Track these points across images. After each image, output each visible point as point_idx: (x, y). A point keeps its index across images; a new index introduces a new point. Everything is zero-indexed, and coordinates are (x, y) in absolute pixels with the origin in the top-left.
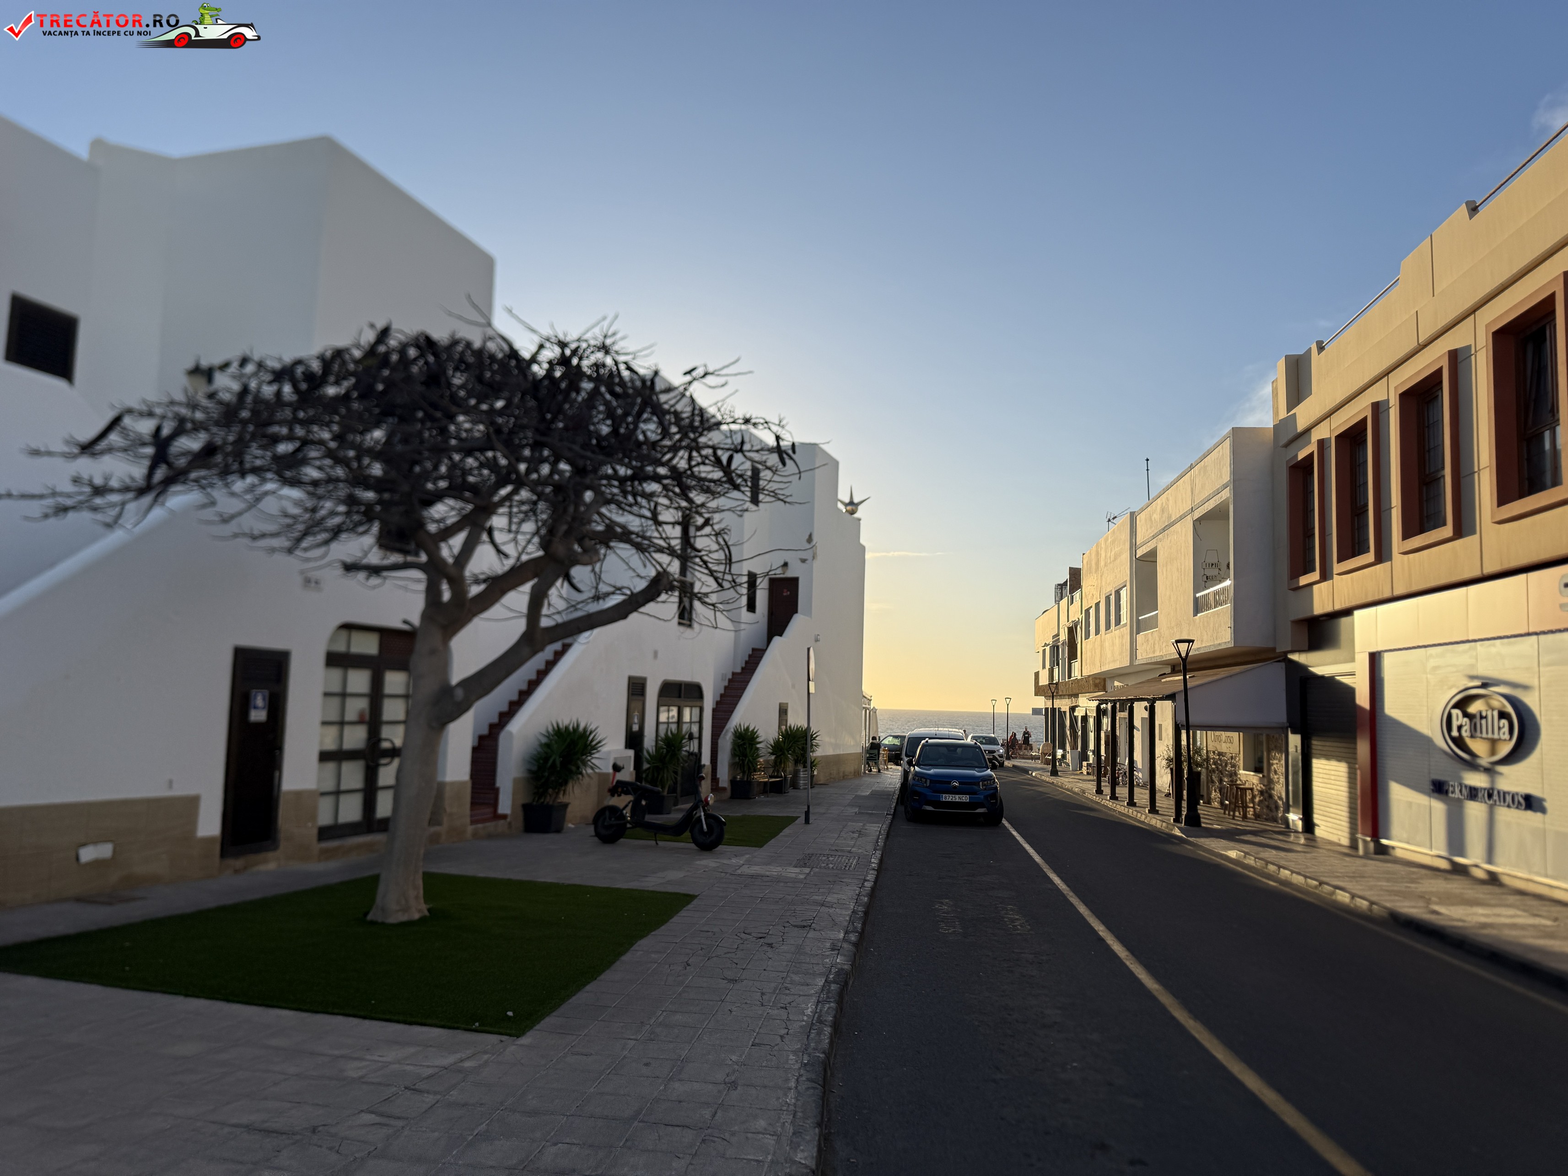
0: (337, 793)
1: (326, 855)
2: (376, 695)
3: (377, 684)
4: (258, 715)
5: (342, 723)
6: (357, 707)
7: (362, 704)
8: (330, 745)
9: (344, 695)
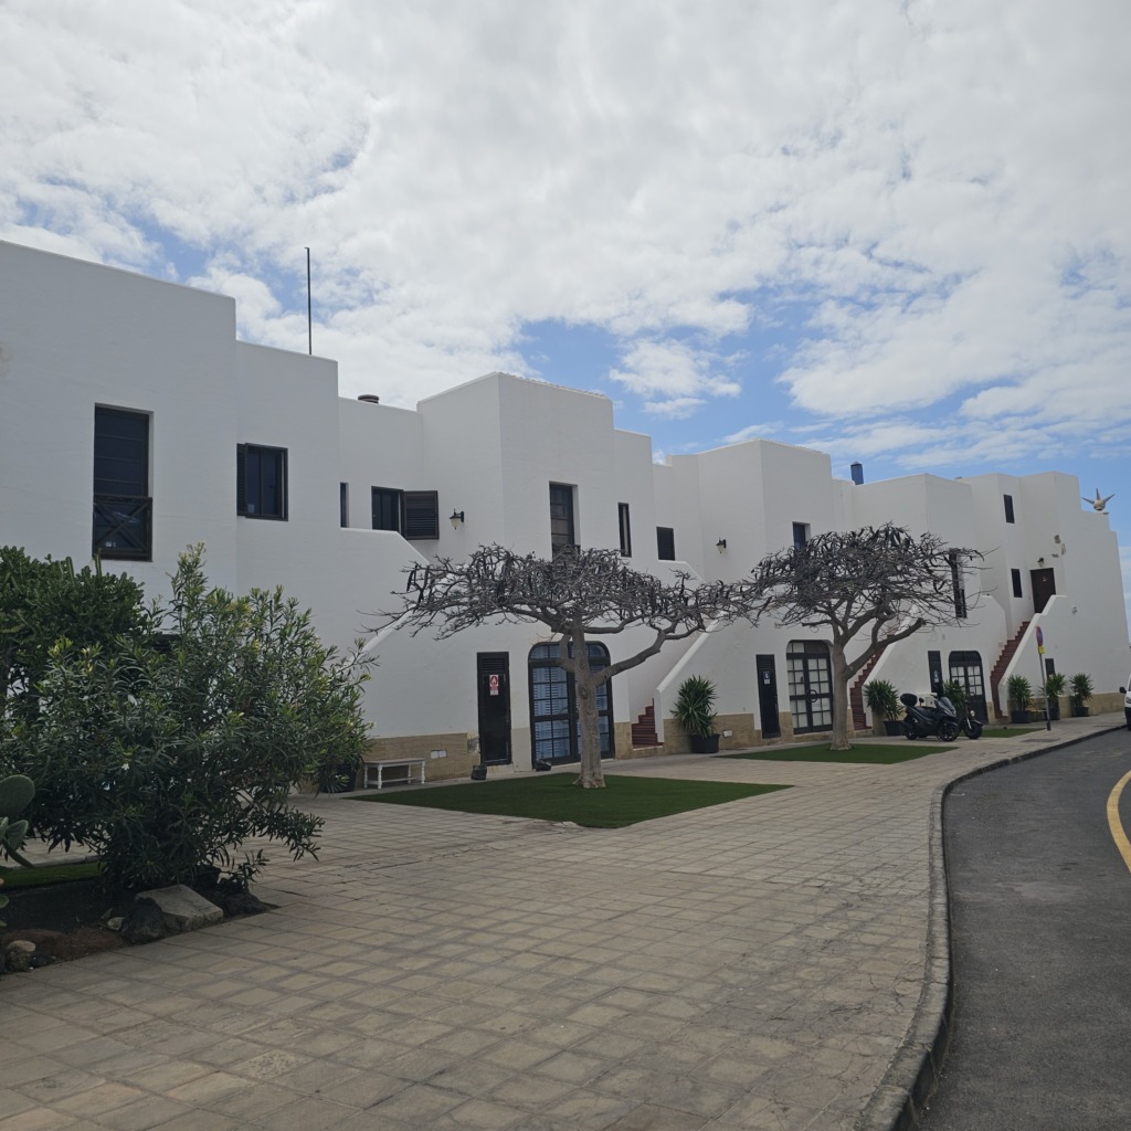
0: (797, 714)
1: (798, 740)
2: (806, 671)
3: (805, 665)
4: (767, 682)
5: (795, 684)
6: (799, 676)
7: (801, 675)
8: (793, 694)
9: (794, 671)
